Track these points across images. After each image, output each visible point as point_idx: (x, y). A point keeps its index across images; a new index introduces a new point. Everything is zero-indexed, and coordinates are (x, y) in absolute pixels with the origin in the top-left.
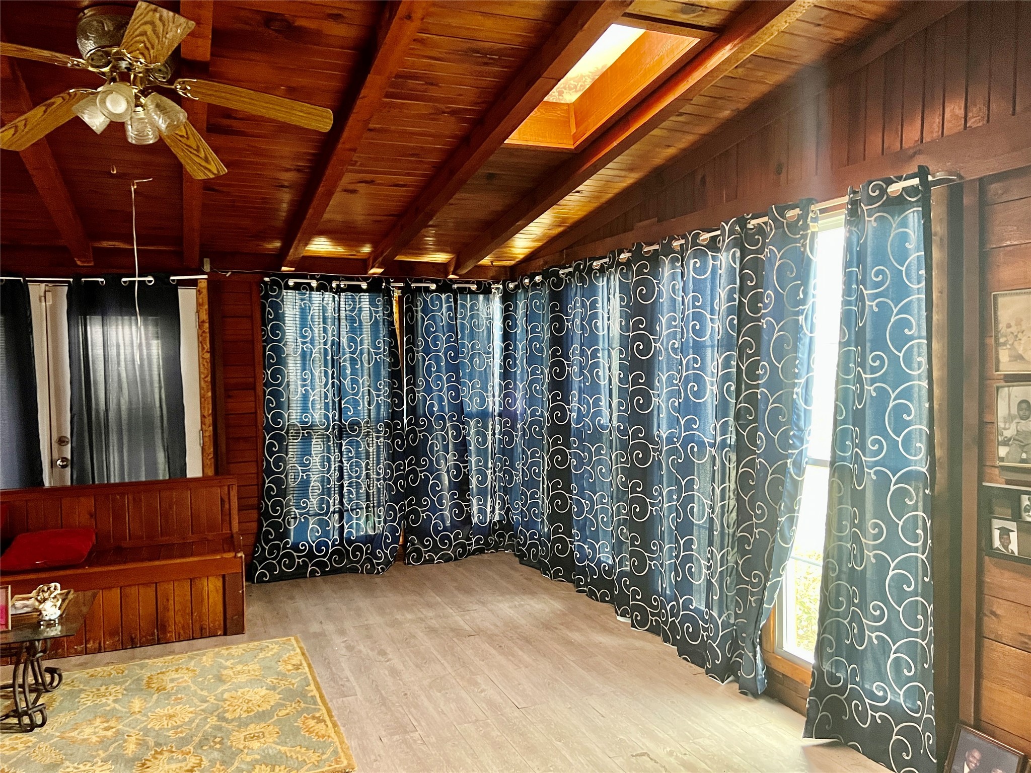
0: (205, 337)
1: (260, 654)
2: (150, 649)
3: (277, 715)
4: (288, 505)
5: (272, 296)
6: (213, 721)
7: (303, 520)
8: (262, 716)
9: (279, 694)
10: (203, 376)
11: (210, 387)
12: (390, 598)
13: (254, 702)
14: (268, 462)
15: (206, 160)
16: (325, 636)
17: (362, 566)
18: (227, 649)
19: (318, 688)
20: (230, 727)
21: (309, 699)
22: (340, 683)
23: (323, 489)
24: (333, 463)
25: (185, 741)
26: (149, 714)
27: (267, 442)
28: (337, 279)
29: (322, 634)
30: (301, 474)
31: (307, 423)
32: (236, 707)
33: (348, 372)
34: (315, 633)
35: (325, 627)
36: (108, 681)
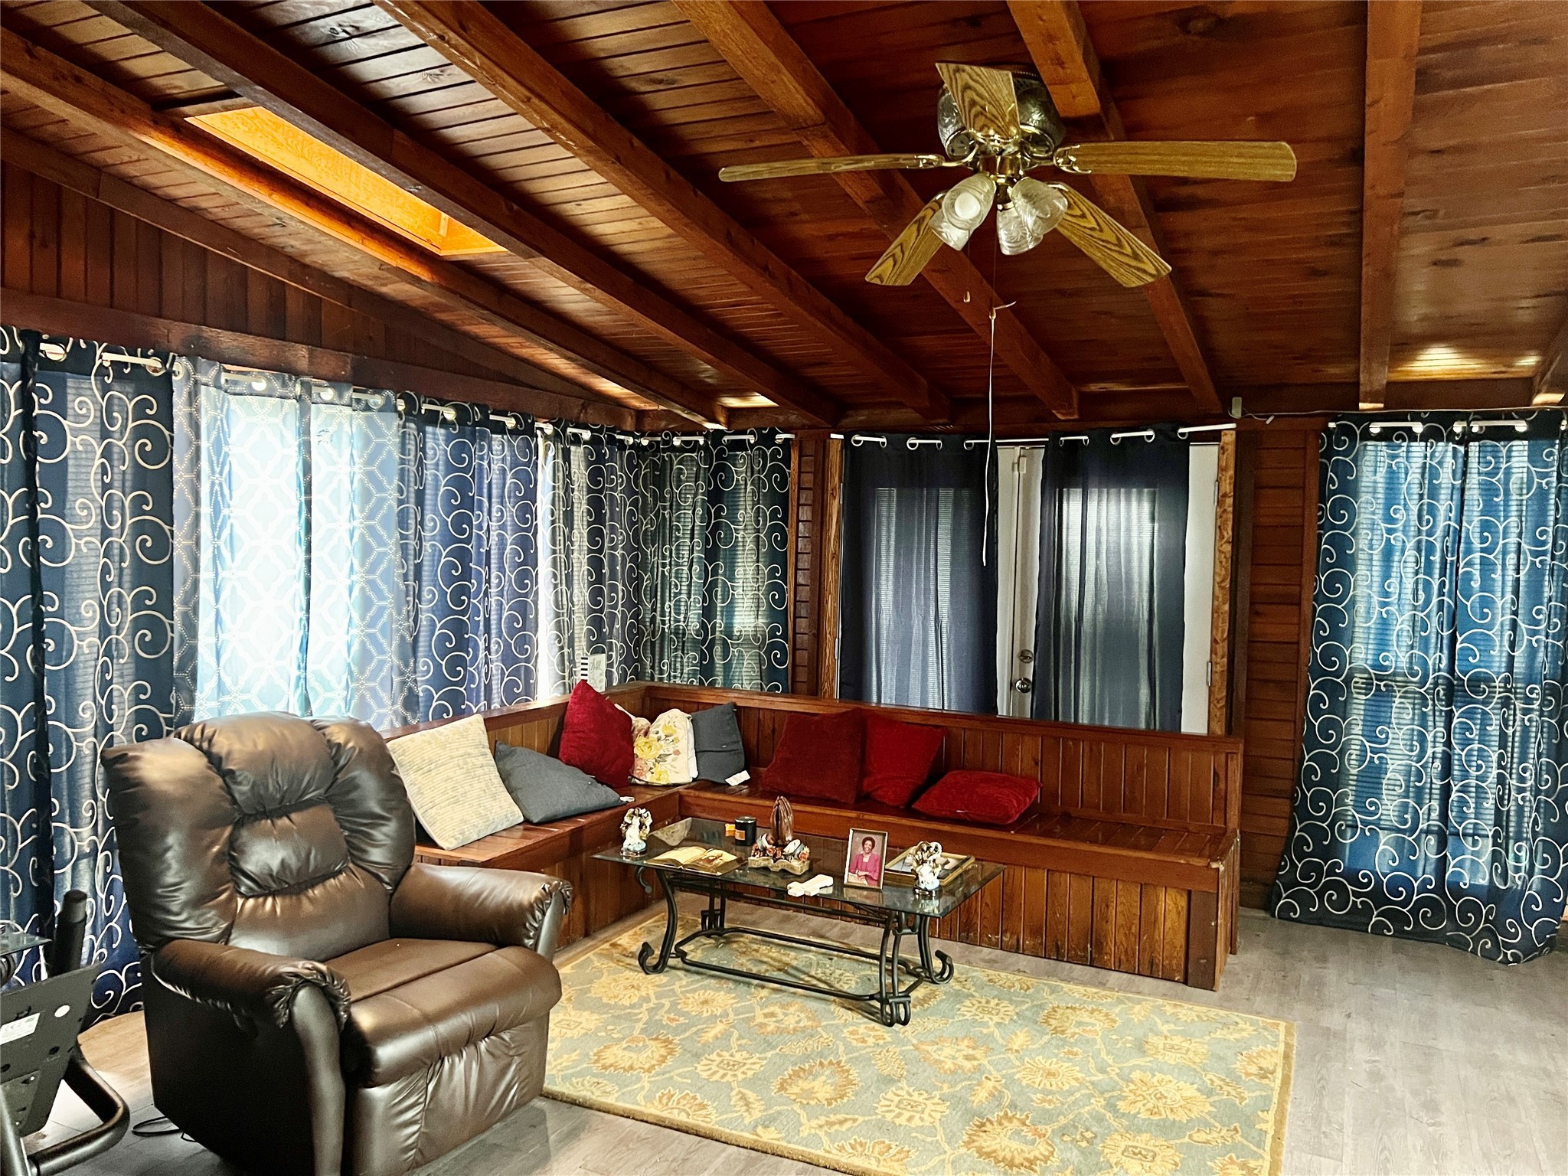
0: (1227, 520)
1: (1219, 1031)
2: (1078, 969)
3: (1190, 1137)
4: (1340, 802)
5: (1338, 453)
6: (1098, 1104)
7: (1368, 834)
8: (1167, 1129)
9: (1211, 1105)
10: (1218, 579)
11: (1228, 597)
12: (1509, 1015)
13: (1169, 1102)
14: (1311, 725)
15: (1136, 257)
16: (1344, 1039)
17: (1476, 940)
18: (1176, 1005)
19: (1280, 1122)
20: (1115, 1124)
21: (1255, 1134)
22: (1324, 1129)
23: (1408, 787)
24: (1430, 744)
25: (1047, 1117)
26: (1027, 1059)
27: (1311, 693)
28: (1464, 417)
29: (1340, 1036)
30: (1369, 754)
31: (1386, 668)
32: (1141, 1098)
33: (1476, 584)
34: (1328, 1029)
35: (1352, 1025)
36: (1005, 994)
